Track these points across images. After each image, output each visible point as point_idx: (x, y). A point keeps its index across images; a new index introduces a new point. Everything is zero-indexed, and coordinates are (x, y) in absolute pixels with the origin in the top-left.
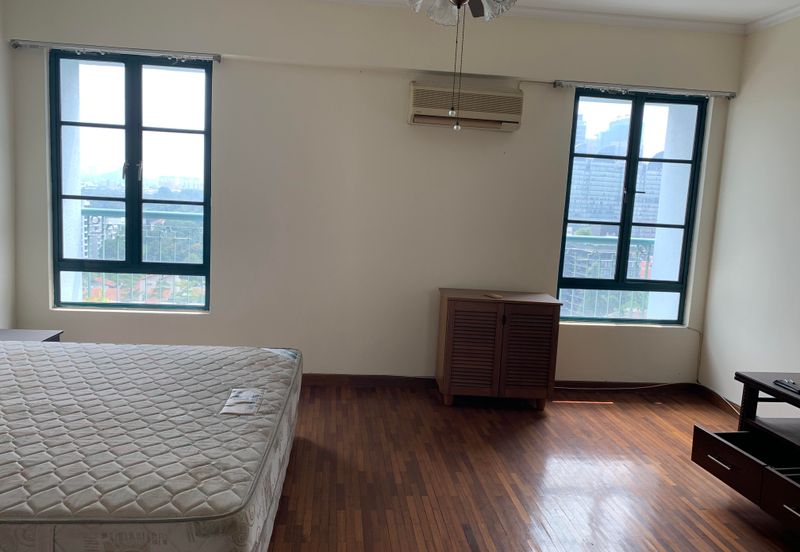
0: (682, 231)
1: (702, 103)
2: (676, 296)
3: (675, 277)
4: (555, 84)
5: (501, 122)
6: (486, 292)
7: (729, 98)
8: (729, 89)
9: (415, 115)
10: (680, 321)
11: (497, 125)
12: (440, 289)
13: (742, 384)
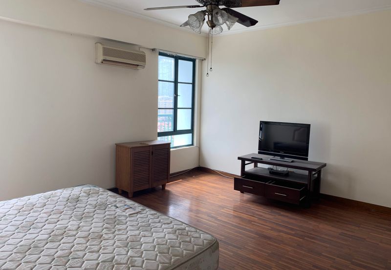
0: (191, 110)
1: (194, 61)
2: (190, 135)
3: (189, 128)
4: (153, 50)
5: (138, 65)
6: (140, 142)
7: (203, 60)
8: (204, 57)
9: (104, 60)
10: (192, 144)
11: (136, 67)
12: (116, 144)
13: (241, 161)
